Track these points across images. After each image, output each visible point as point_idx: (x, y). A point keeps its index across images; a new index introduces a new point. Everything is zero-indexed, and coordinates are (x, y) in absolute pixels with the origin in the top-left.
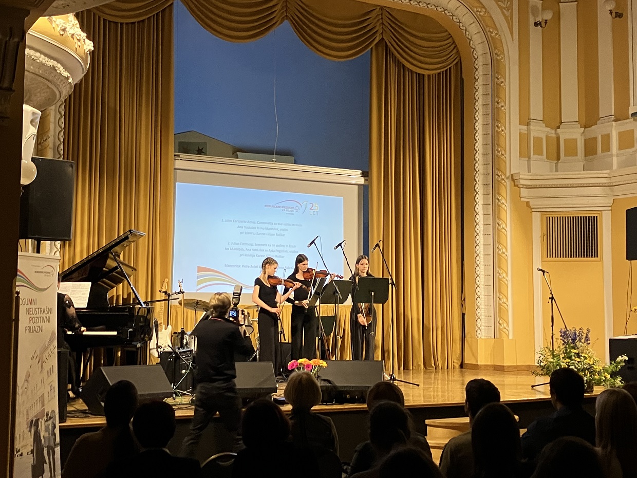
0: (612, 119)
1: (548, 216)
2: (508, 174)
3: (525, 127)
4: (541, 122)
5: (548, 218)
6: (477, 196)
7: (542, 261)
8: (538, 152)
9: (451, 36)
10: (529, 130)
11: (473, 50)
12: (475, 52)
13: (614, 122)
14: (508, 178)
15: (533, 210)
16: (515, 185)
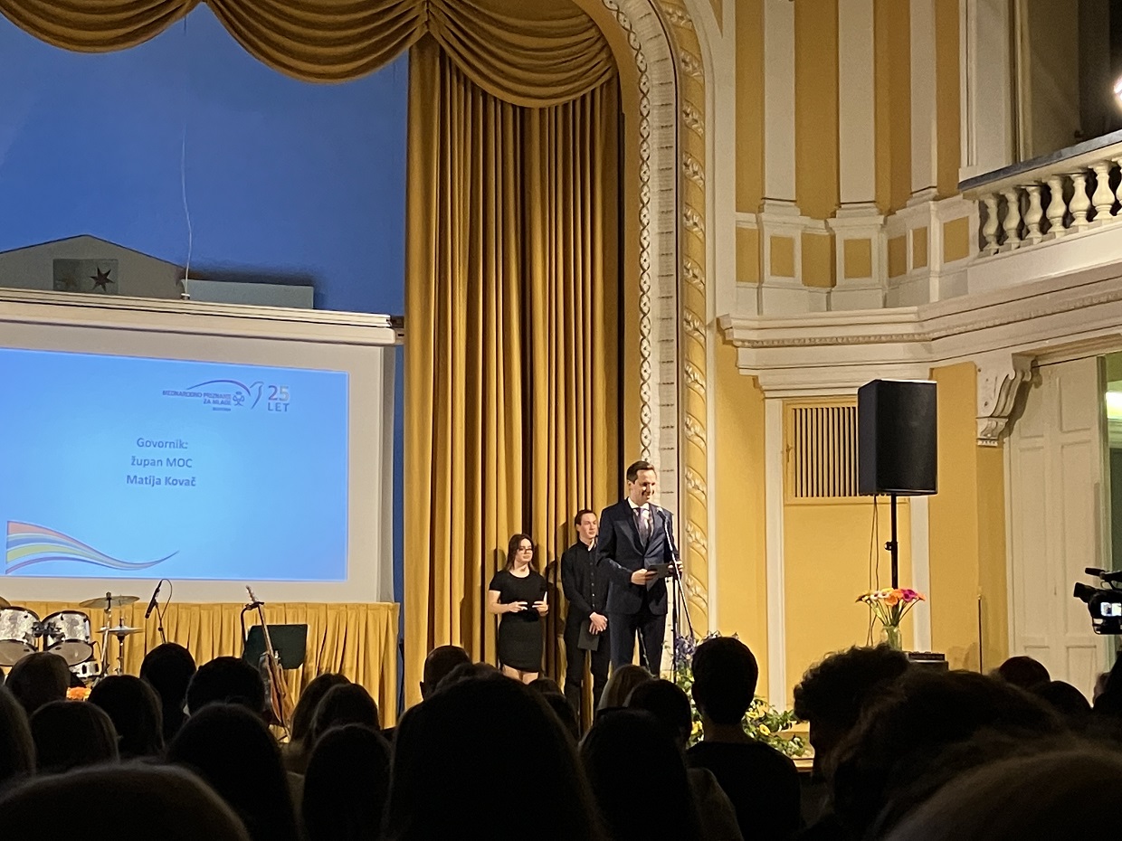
0: (931, 196)
1: (798, 407)
2: (709, 318)
3: (752, 217)
4: (793, 204)
5: (798, 412)
6: (646, 366)
7: (785, 506)
8: (783, 268)
9: (595, 25)
10: (759, 222)
11: (635, 52)
12: (640, 57)
13: (932, 202)
14: (710, 326)
15: (767, 394)
16: (725, 342)
